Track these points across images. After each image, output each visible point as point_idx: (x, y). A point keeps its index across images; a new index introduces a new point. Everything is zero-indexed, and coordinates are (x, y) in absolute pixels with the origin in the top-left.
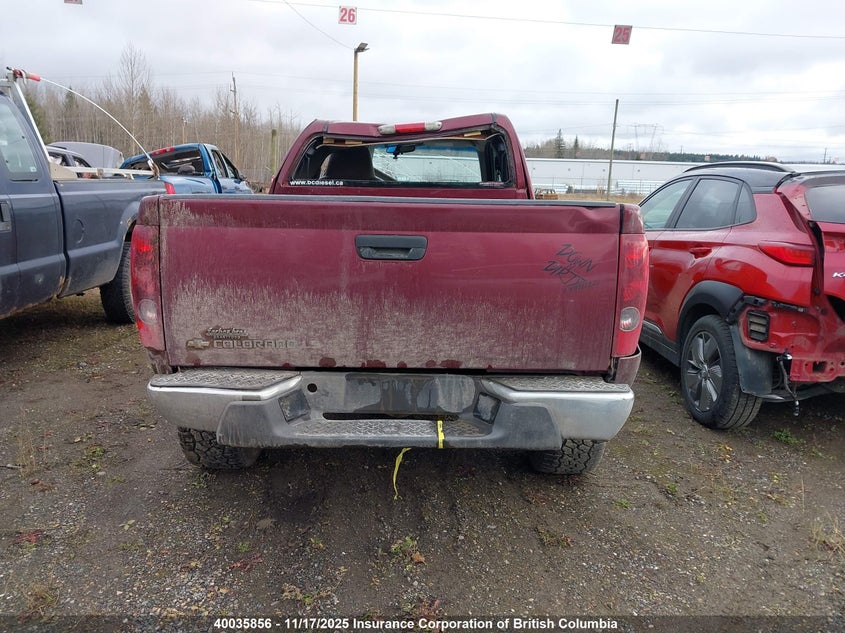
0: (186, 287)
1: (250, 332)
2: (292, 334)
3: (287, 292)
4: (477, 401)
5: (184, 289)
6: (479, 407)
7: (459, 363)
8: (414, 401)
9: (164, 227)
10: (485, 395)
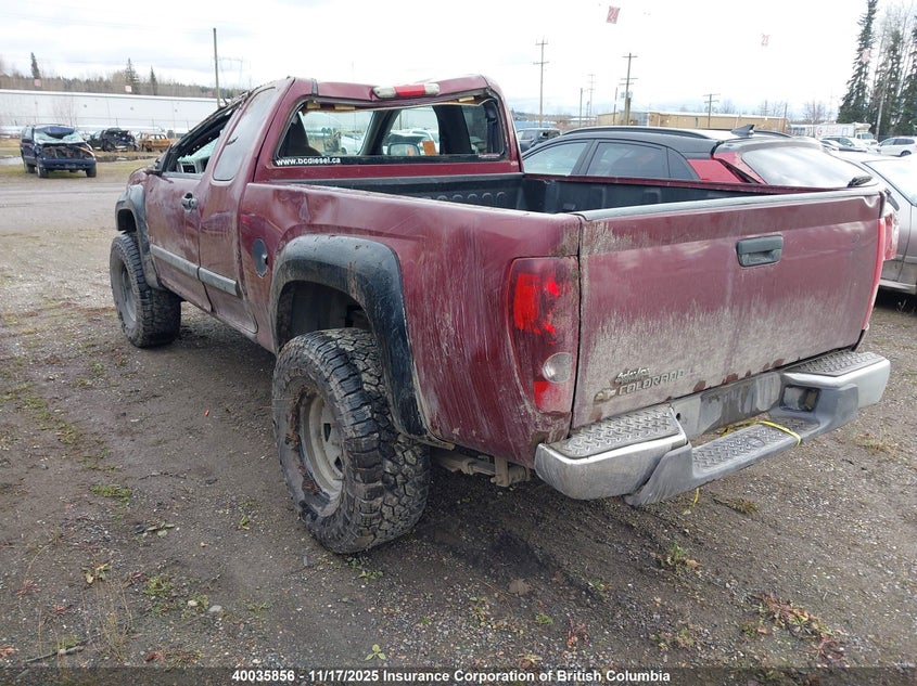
0: (605, 328)
1: (651, 370)
2: (683, 362)
3: (687, 315)
4: (782, 394)
5: (603, 330)
6: (785, 399)
7: (782, 360)
8: (742, 408)
9: (584, 256)
10: (791, 386)
